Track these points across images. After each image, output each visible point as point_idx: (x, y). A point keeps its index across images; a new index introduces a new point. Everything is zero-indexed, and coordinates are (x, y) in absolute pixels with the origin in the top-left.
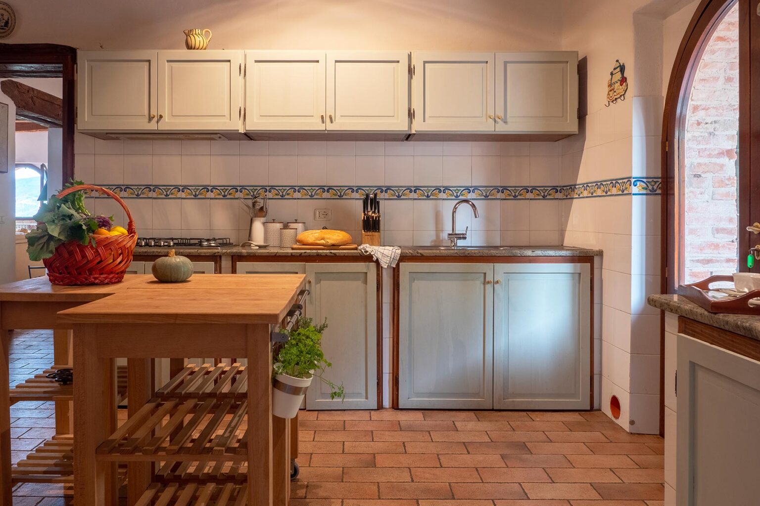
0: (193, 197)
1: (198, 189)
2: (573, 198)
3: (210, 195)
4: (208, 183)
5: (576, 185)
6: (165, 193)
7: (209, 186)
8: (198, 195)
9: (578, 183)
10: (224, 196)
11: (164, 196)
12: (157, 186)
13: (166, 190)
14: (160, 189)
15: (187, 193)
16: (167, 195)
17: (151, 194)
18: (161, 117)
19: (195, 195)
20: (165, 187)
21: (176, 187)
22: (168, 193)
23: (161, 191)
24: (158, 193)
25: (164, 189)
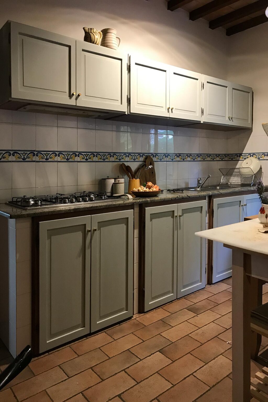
0: (66, 160)
1: (69, 154)
2: (239, 160)
3: (77, 159)
4: (76, 150)
5: (242, 154)
6: (46, 157)
7: (76, 152)
8: (69, 159)
9: (243, 153)
10: (86, 160)
11: (45, 160)
12: (39, 152)
13: (47, 155)
14: (41, 154)
15: (61, 158)
16: (47, 159)
17: (35, 158)
18: (79, 95)
19: (68, 159)
20: (45, 153)
21: (54, 152)
22: (48, 157)
23: (42, 155)
24: (40, 157)
25: (45, 154)
